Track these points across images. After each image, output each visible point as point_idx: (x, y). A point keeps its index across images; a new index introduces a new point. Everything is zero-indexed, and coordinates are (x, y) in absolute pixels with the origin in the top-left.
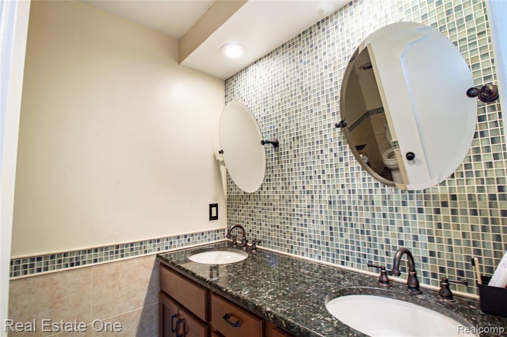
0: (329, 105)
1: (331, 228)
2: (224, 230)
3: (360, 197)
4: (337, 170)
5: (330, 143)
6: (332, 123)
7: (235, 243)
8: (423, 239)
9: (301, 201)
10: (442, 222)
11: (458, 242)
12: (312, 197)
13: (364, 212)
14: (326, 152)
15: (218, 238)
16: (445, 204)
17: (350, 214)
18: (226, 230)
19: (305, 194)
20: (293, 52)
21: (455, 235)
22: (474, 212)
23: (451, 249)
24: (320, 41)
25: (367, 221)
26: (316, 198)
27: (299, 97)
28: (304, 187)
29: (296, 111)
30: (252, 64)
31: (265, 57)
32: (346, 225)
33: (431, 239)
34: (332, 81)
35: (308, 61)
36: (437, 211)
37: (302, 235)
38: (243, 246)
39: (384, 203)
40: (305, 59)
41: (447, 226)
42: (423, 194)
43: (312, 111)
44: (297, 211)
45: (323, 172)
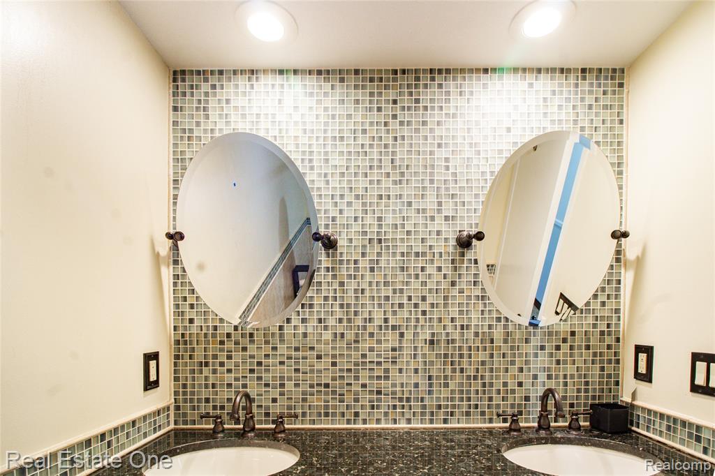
0: (440, 204)
1: (430, 378)
2: (168, 408)
3: (476, 334)
4: (446, 298)
5: (438, 258)
6: (443, 229)
7: (221, 429)
8: (542, 377)
9: (379, 342)
10: (561, 359)
11: (572, 376)
12: (402, 335)
13: (480, 352)
14: (431, 270)
15: (160, 426)
16: (565, 341)
17: (461, 356)
18: (172, 408)
19: (388, 330)
20: (380, 94)
21: (570, 369)
22: (588, 347)
23: (566, 384)
24: (432, 100)
25: (483, 363)
26: (409, 335)
27: (388, 175)
28: (386, 320)
29: (380, 197)
30: (274, 71)
31: (310, 72)
32: (454, 371)
33: (549, 377)
34: (448, 170)
35: (409, 123)
36: (558, 348)
37: (379, 393)
38: (249, 432)
39: (506, 341)
40: (404, 116)
41: (565, 362)
42: (547, 330)
43: (410, 204)
44: (372, 357)
45: (424, 299)
